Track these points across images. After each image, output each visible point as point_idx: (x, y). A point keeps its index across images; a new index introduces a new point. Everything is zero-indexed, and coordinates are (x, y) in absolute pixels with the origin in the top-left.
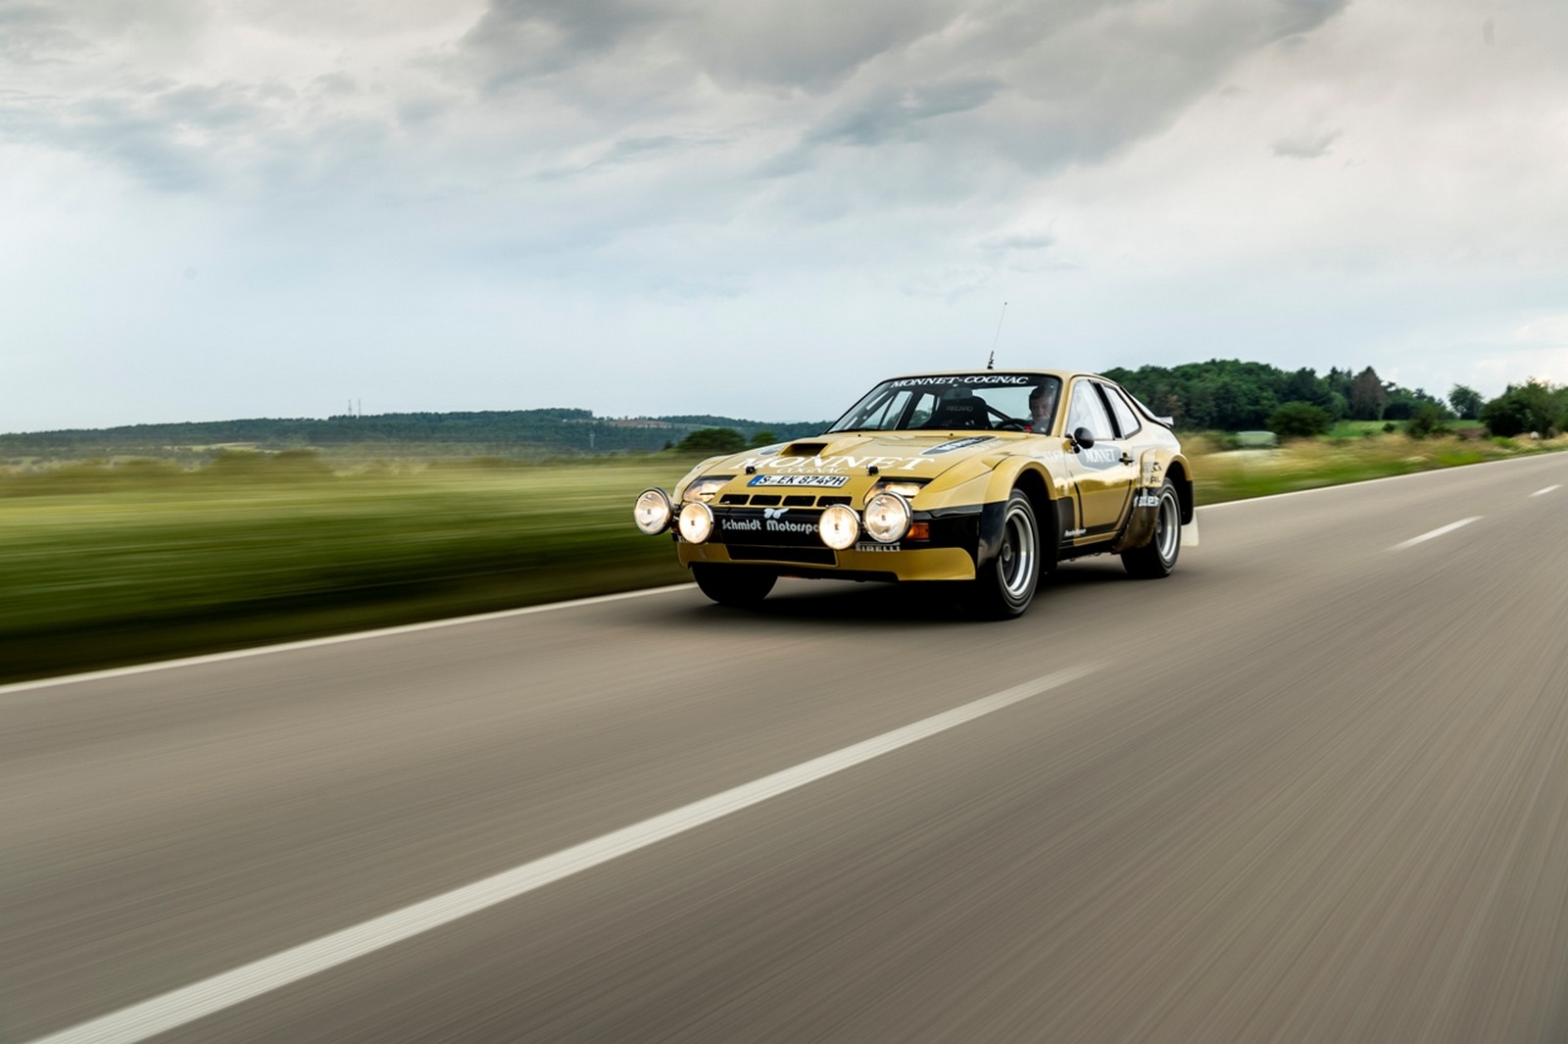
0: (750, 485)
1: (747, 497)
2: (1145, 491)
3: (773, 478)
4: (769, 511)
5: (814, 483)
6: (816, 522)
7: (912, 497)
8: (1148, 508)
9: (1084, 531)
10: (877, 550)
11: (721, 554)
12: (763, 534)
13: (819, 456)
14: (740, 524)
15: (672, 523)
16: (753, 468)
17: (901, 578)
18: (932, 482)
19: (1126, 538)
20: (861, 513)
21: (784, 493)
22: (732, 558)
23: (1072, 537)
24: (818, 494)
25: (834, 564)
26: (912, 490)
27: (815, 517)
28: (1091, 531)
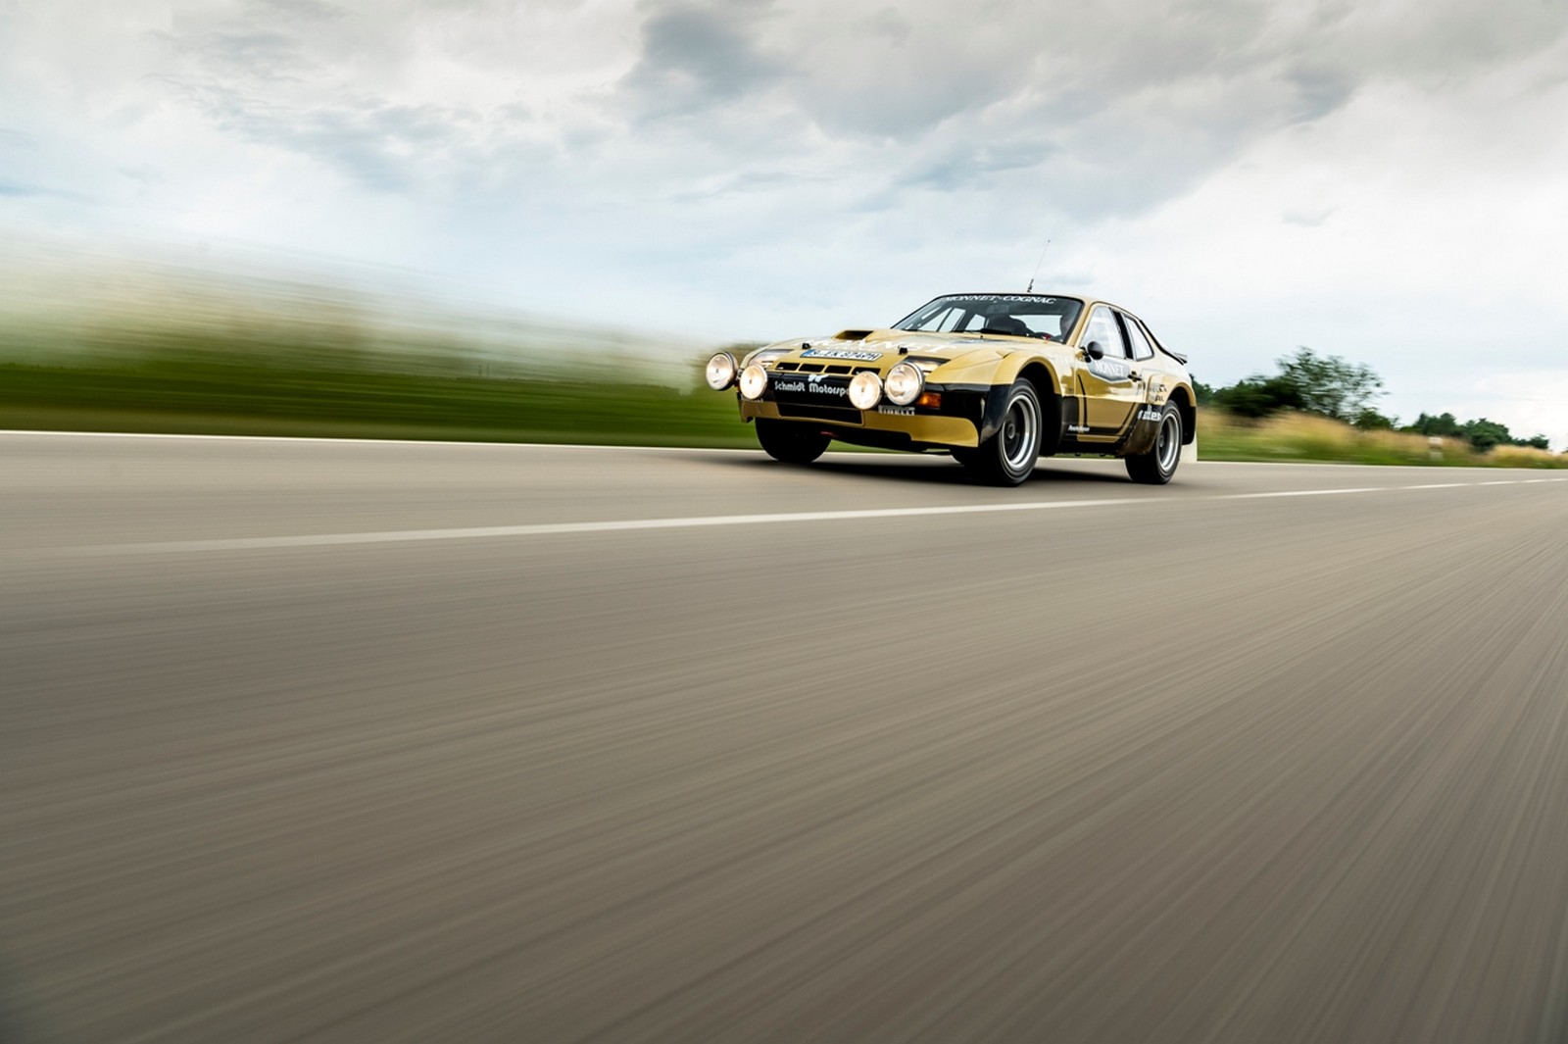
0: (802, 356)
1: (798, 365)
2: (1150, 407)
3: (822, 352)
4: (813, 376)
5: (854, 357)
6: (846, 387)
7: (930, 372)
8: (1150, 421)
9: (1087, 429)
10: (896, 413)
11: (773, 411)
12: (806, 395)
13: (864, 340)
14: (789, 385)
15: (734, 382)
16: (808, 345)
17: (913, 439)
18: (948, 363)
19: (1128, 445)
20: (884, 381)
21: (827, 363)
22: (782, 414)
23: (1076, 432)
24: (854, 365)
25: (860, 422)
26: (932, 367)
27: (845, 383)
28: (1094, 430)
